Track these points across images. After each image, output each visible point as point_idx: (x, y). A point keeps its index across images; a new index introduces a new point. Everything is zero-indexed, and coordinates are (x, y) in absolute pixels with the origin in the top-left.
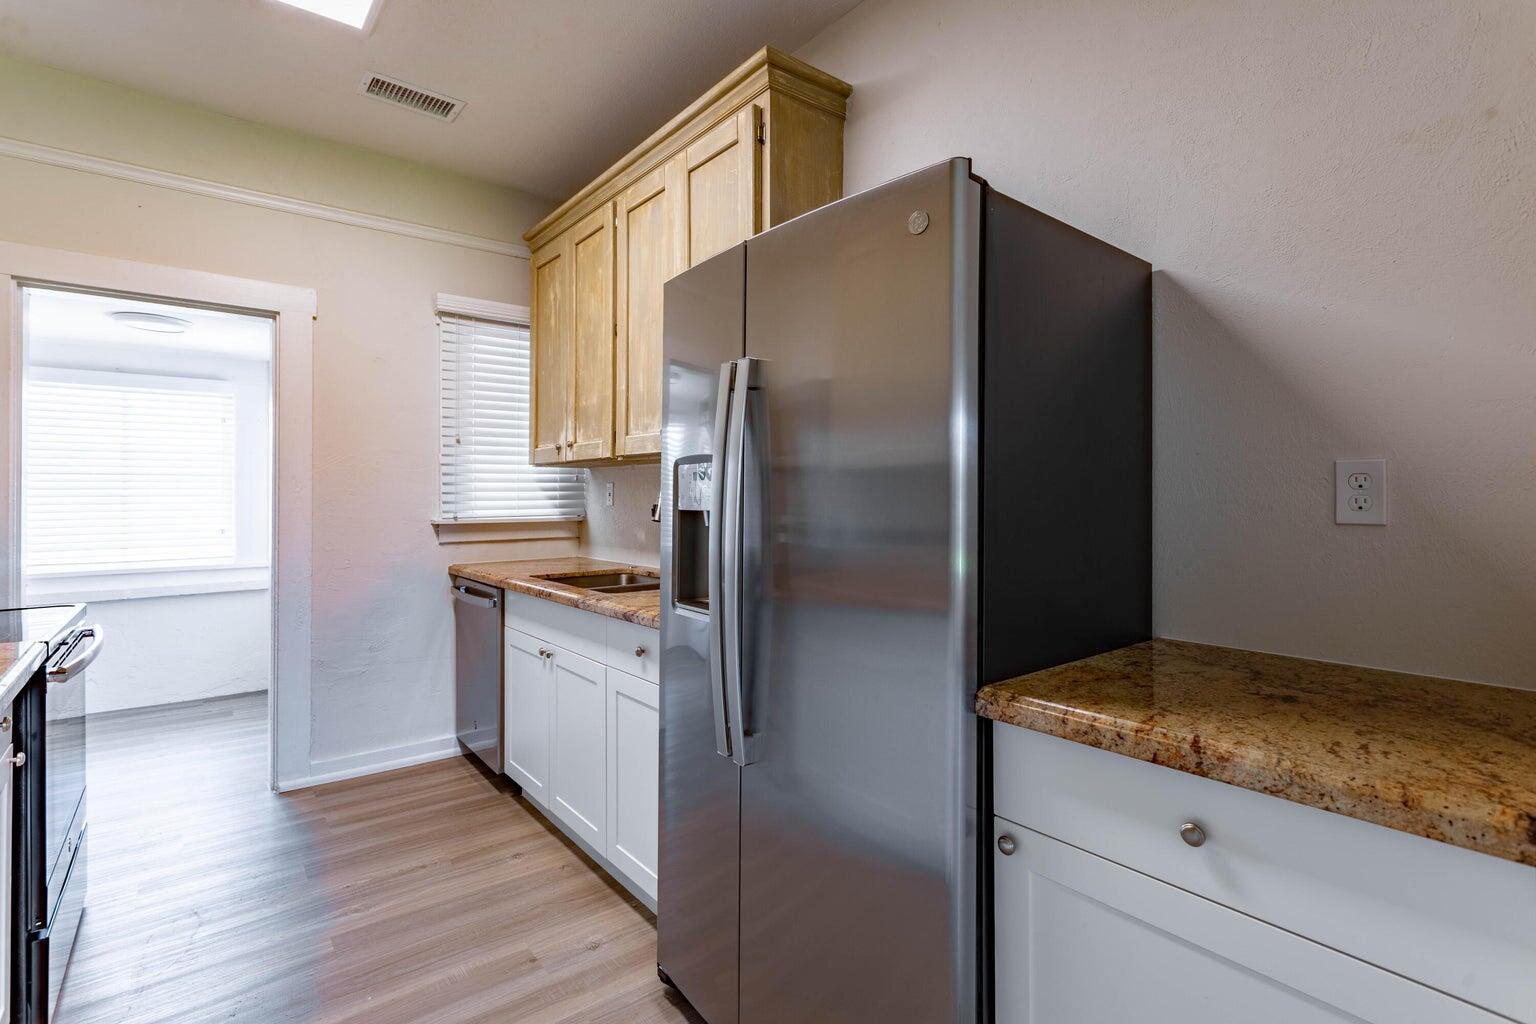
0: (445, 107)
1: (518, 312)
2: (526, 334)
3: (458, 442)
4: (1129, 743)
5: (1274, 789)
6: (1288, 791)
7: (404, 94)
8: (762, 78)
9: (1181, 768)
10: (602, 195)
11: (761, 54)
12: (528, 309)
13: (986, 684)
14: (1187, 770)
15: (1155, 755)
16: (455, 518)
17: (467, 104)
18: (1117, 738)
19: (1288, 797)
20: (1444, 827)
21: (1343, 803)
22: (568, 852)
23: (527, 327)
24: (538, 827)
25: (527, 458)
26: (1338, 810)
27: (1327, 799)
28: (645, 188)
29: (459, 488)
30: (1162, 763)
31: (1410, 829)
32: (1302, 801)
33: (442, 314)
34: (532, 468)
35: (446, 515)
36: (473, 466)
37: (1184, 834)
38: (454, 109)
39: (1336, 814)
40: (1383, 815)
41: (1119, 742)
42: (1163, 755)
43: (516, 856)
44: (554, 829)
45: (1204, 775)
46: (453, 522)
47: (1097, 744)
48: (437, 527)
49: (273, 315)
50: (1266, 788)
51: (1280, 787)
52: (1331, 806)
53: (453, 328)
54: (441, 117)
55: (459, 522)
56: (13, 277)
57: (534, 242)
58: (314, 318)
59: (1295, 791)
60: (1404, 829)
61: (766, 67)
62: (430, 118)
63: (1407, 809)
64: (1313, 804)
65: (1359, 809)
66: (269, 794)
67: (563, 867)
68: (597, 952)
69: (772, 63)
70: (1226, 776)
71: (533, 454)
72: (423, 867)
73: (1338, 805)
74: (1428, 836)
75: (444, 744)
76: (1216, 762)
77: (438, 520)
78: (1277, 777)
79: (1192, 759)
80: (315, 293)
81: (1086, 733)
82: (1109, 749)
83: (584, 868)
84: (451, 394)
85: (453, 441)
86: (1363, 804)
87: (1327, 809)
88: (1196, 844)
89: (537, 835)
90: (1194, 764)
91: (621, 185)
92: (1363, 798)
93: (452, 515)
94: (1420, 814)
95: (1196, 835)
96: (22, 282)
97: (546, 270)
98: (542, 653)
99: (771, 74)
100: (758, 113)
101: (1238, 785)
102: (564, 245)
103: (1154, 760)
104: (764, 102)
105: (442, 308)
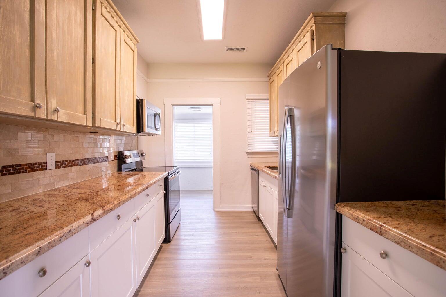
0: (244, 49)
1: (266, 96)
2: (268, 101)
3: (252, 131)
4: (365, 223)
5: (398, 242)
6: (401, 244)
7: (234, 49)
8: (313, 21)
9: (377, 232)
10: (282, 62)
11: (311, 15)
12: (268, 95)
13: (339, 202)
14: (378, 233)
15: (371, 227)
16: (251, 151)
17: (247, 47)
18: (363, 221)
19: (401, 246)
20: (442, 263)
21: (415, 250)
22: (269, 238)
23: (268, 100)
24: (264, 231)
25: (269, 135)
26: (413, 252)
27: (411, 248)
28: (289, 59)
29: (252, 143)
30: (372, 230)
31: (432, 262)
32: (404, 247)
33: (247, 99)
34: (270, 137)
35: (249, 150)
36: (255, 137)
37: (381, 254)
38: (245, 49)
39: (413, 253)
40: (425, 256)
41: (363, 222)
42: (373, 228)
43: (256, 235)
44: (267, 232)
45: (382, 235)
46: (250, 152)
47: (358, 222)
48: (247, 153)
49: (212, 105)
50: (396, 242)
51: (399, 242)
52: (412, 250)
53: (250, 102)
54: (243, 52)
55: (252, 152)
56: (172, 104)
57: (270, 76)
58: (220, 104)
59: (403, 244)
60: (431, 262)
61: (313, 18)
62: (241, 53)
63: (432, 255)
64: (407, 249)
65: (419, 253)
66: (213, 211)
67: (266, 241)
68: (267, 260)
69: (315, 16)
70: (387, 236)
71: (270, 134)
72: (236, 232)
73: (414, 250)
74: (437, 265)
75: (248, 207)
76: (384, 232)
77: (247, 151)
78: (399, 239)
79: (379, 230)
80: (220, 99)
81: (356, 219)
82: (361, 224)
83: (271, 242)
84: (249, 119)
85: (250, 131)
86: (420, 251)
87: (410, 251)
88: (384, 258)
89: (263, 232)
90: (379, 231)
91: (285, 58)
92: (420, 249)
93: (250, 150)
94: (435, 257)
95: (385, 255)
96: (173, 105)
97: (272, 84)
98: (264, 186)
99: (315, 19)
100: (312, 32)
101: (389, 240)
102: (275, 76)
103: (371, 229)
104: (314, 28)
105: (247, 98)
